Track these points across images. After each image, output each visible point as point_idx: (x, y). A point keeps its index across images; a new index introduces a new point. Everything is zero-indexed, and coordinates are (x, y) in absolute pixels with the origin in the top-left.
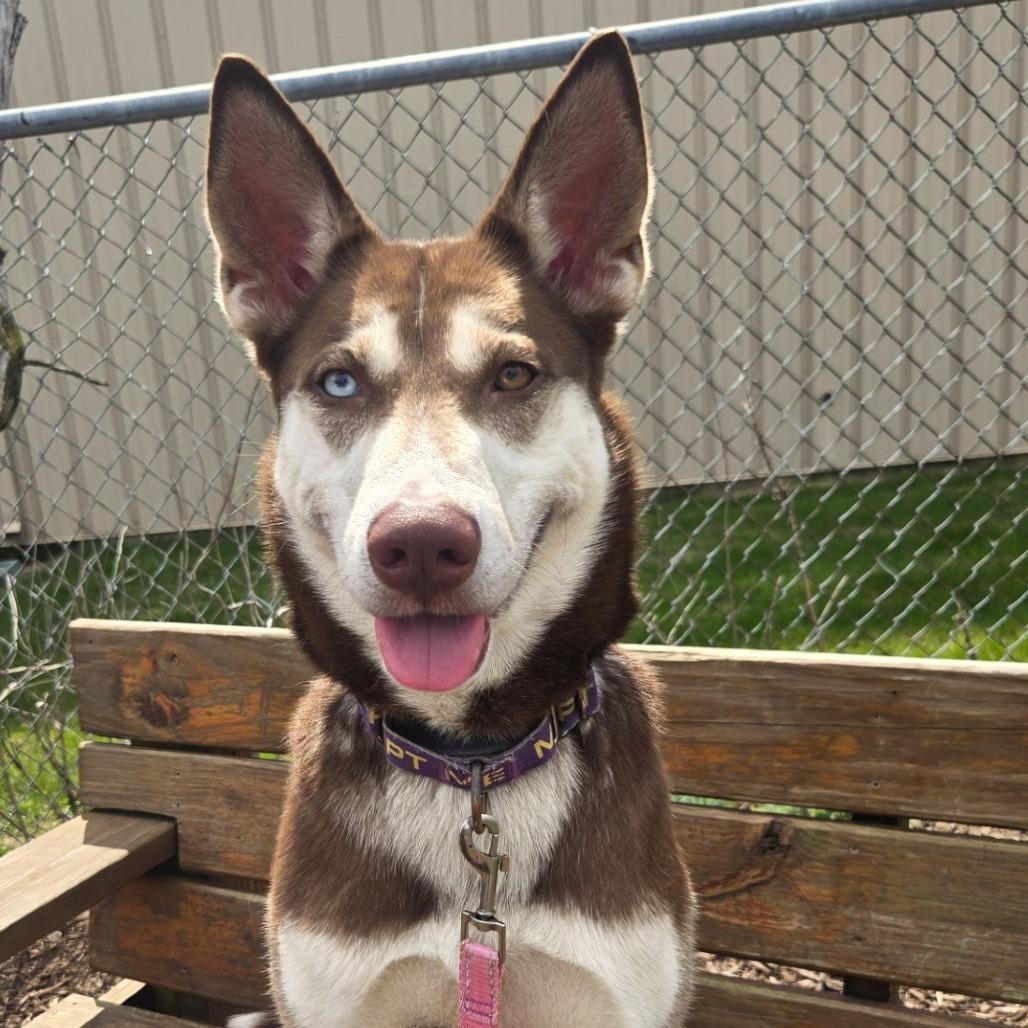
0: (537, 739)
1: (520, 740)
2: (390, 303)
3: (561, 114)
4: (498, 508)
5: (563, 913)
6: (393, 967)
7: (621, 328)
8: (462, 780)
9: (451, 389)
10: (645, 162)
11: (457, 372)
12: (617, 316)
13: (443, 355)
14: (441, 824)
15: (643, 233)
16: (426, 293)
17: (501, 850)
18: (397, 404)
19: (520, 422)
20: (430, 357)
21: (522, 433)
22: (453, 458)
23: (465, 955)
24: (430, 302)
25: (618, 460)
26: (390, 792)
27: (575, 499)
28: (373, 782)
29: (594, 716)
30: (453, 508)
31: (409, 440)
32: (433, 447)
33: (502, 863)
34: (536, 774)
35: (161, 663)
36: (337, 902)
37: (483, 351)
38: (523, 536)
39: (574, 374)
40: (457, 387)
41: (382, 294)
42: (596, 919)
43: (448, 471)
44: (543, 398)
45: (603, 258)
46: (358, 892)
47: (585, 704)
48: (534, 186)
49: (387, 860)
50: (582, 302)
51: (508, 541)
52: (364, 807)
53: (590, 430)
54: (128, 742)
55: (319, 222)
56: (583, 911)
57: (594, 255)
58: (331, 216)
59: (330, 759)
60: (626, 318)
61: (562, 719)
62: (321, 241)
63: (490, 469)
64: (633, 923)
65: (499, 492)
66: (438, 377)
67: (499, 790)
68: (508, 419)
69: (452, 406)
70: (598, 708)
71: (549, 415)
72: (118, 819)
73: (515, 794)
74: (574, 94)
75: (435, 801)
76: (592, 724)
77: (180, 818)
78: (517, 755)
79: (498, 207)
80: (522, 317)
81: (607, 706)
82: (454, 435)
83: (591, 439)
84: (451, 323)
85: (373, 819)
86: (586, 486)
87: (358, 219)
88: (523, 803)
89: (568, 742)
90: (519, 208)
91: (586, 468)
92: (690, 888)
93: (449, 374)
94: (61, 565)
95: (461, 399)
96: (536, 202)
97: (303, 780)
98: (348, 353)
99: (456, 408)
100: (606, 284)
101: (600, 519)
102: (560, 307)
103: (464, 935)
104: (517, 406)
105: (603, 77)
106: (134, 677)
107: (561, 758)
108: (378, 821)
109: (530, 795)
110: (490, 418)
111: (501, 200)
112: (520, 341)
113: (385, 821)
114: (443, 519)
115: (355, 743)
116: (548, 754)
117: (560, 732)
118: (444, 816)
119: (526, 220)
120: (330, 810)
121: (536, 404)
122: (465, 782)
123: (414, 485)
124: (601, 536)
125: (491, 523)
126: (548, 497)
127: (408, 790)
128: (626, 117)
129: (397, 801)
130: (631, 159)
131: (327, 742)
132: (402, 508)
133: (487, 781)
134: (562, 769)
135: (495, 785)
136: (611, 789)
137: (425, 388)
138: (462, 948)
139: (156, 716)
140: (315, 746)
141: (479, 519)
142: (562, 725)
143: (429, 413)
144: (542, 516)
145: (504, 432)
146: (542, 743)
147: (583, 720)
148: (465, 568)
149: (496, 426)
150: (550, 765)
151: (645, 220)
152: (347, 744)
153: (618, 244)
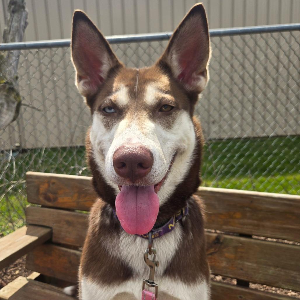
0: (170, 223)
1: (164, 224)
2: (126, 84)
3: (183, 29)
4: (160, 149)
5: (175, 280)
6: (118, 295)
7: (200, 96)
8: (145, 236)
9: (145, 110)
10: (209, 46)
11: (147, 105)
12: (199, 92)
13: (143, 100)
14: (138, 249)
15: (207, 68)
16: (138, 82)
17: (156, 260)
18: (127, 114)
19: (168, 122)
20: (139, 100)
21: (168, 126)
22: (144, 131)
23: (144, 295)
24: (140, 84)
25: (198, 136)
26: (121, 238)
27: (184, 148)
28: (115, 234)
29: (186, 216)
30: (143, 148)
31: (129, 125)
32: (137, 127)
33: (157, 264)
34: (168, 234)
35: (51, 185)
36: (101, 272)
37: (157, 99)
38: (168, 159)
39: (185, 109)
40: (147, 109)
41: (124, 81)
42: (185, 283)
43: (142, 135)
44: (176, 115)
45: (194, 75)
46: (108, 270)
47: (184, 212)
48: (174, 52)
49: (119, 260)
50: (188, 88)
51: (163, 160)
52: (112, 242)
53: (190, 127)
54: (40, 206)
55: (105, 62)
56: (181, 280)
57: (192, 74)
58: (109, 60)
59: (102, 226)
60: (201, 93)
61: (177, 217)
62: (106, 67)
63: (158, 136)
64: (196, 284)
65: (160, 143)
66: (141, 106)
67: (156, 239)
68: (164, 121)
69: (145, 115)
70: (187, 213)
71: (178, 121)
72: (36, 227)
73: (162, 241)
74: (187, 23)
75: (136, 242)
76: (186, 218)
77: (54, 228)
78: (164, 229)
79: (162, 58)
80: (170, 89)
81: (190, 212)
82: (145, 124)
83: (191, 129)
84: (146, 90)
85: (115, 246)
86: (188, 145)
87: (117, 61)
88: (164, 243)
89: (178, 224)
90: (169, 58)
91: (189, 139)
92: (209, 268)
93: (145, 106)
94: (27, 156)
95: (148, 113)
96: (174, 56)
97: (93, 231)
98: (111, 100)
99: (147, 116)
100: (195, 82)
101: (192, 154)
102: (181, 88)
103: (143, 288)
104: (167, 117)
105: (197, 18)
106: (43, 188)
107: (176, 229)
108: (117, 247)
109: (166, 241)
110: (158, 120)
111: (164, 56)
112: (169, 97)
113: (119, 247)
114: (140, 152)
115: (111, 221)
116: (172, 228)
117: (176, 220)
118: (138, 247)
119: (171, 62)
120: (101, 243)
121: (173, 116)
122: (146, 237)
123: (130, 140)
124: (192, 159)
125: (158, 154)
126: (176, 148)
127: (127, 238)
128: (203, 31)
129: (123, 241)
130: (204, 45)
131: (102, 220)
132: (125, 148)
133: (153, 237)
134: (176, 232)
135: (155, 238)
136: (192, 239)
137: (137, 109)
138: (143, 293)
139: (48, 199)
140: (98, 221)
141: (153, 152)
142: (176, 219)
143: (138, 117)
144: (174, 153)
145: (163, 125)
146: (171, 225)
147: (183, 217)
148: (147, 170)
149: (160, 123)
150: (173, 231)
151: (208, 64)
152: (108, 221)
153: (199, 71)
